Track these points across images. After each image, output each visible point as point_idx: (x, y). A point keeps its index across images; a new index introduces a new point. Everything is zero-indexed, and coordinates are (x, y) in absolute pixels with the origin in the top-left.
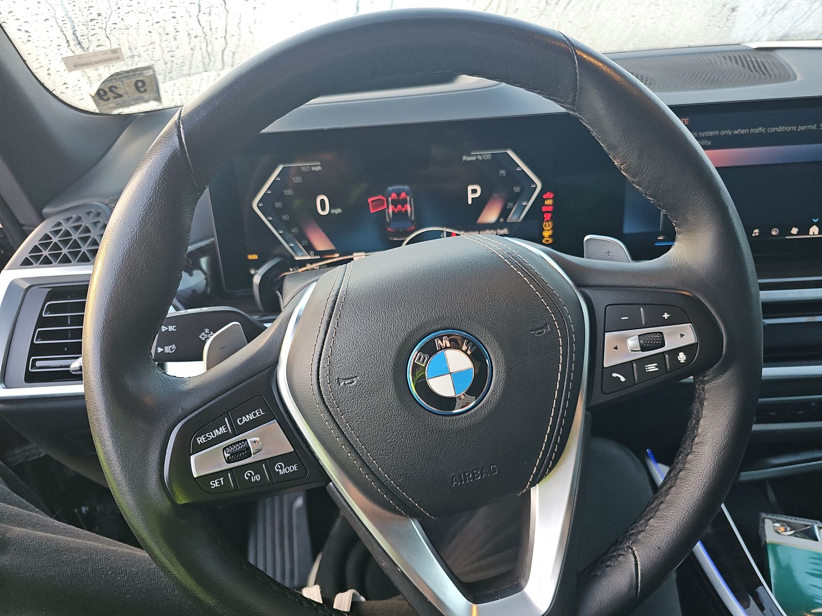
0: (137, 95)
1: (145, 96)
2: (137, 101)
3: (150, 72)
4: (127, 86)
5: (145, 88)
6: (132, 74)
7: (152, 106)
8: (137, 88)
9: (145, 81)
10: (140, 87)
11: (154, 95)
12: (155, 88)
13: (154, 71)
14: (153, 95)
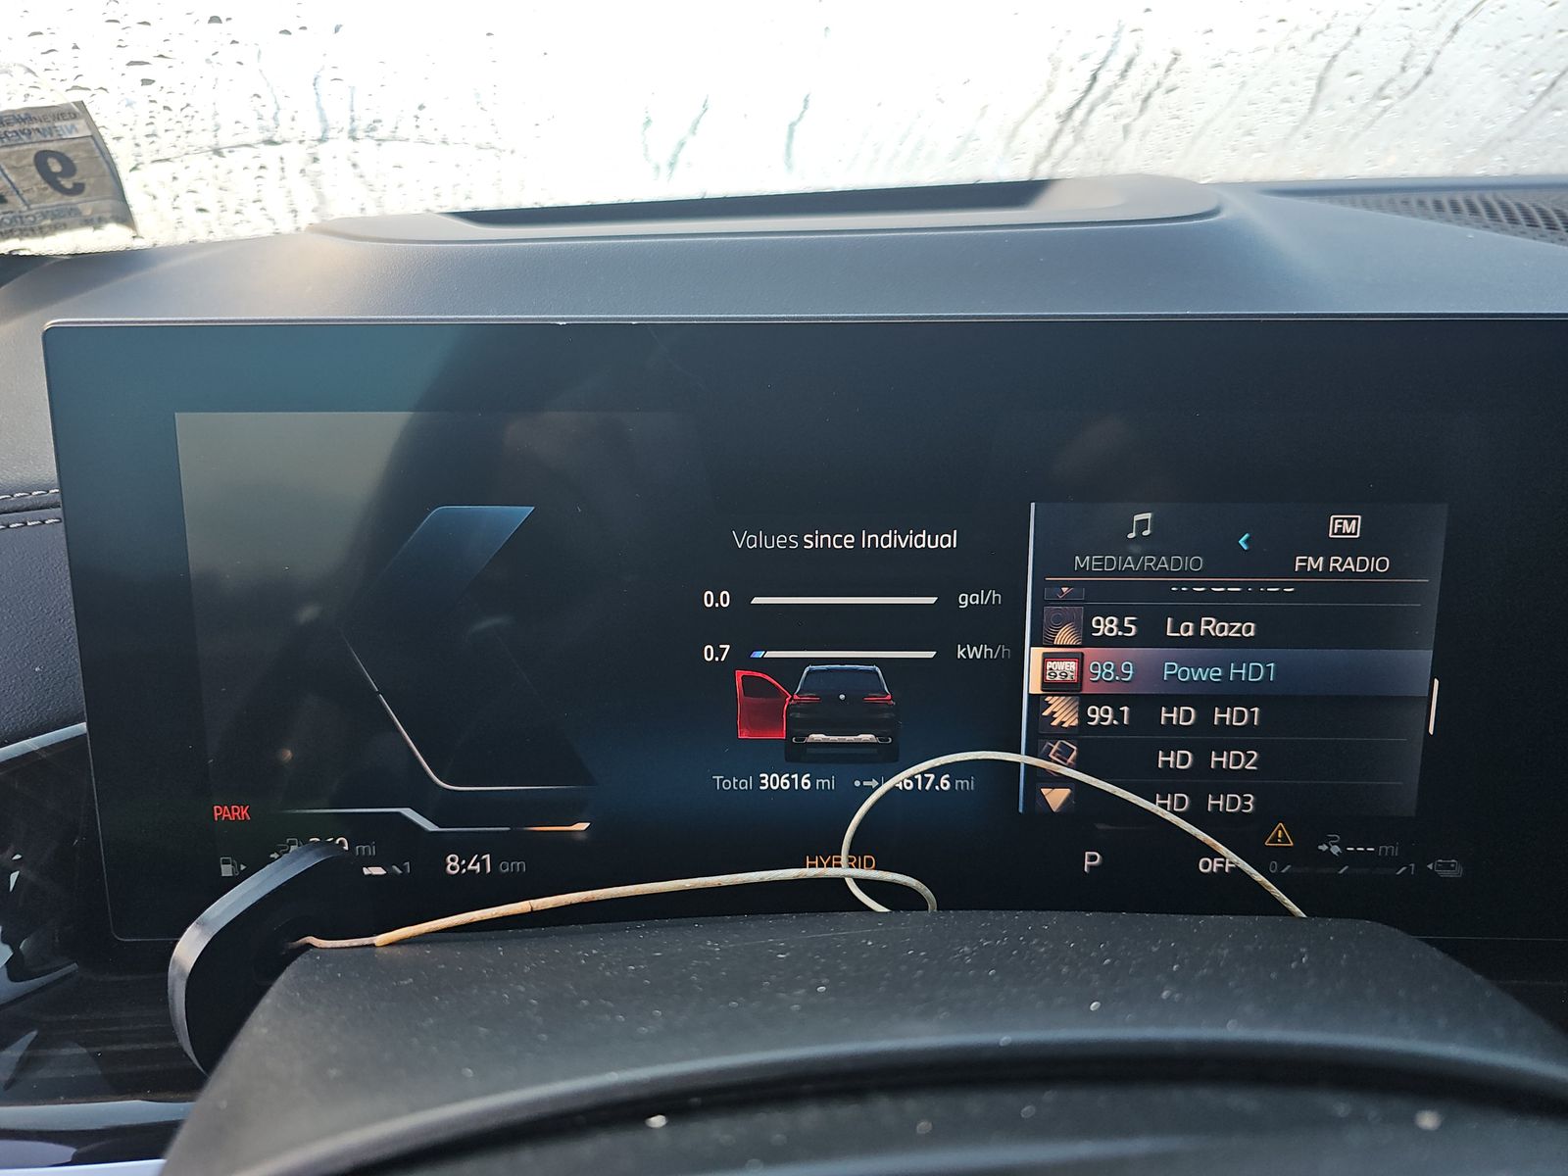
0: (55, 200)
1: (85, 205)
2: (61, 221)
3: (82, 129)
4: (12, 168)
5: (76, 178)
6: (16, 127)
7: (109, 238)
8: (51, 179)
9: (70, 155)
10: (56, 174)
11: (111, 201)
12: (109, 181)
13: (91, 124)
14: (106, 205)
